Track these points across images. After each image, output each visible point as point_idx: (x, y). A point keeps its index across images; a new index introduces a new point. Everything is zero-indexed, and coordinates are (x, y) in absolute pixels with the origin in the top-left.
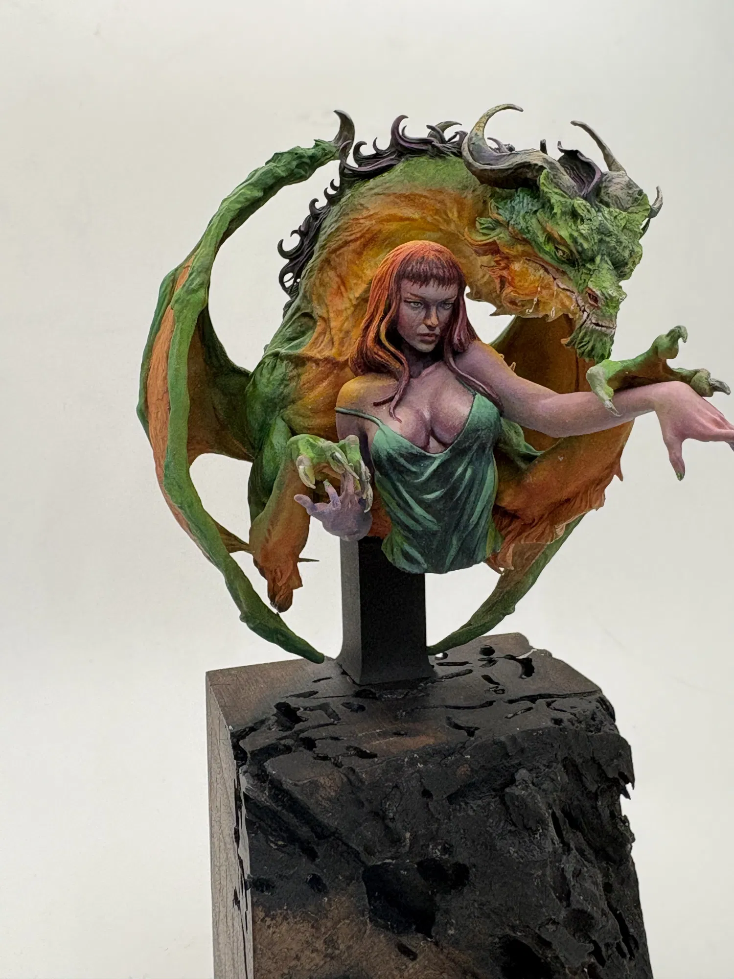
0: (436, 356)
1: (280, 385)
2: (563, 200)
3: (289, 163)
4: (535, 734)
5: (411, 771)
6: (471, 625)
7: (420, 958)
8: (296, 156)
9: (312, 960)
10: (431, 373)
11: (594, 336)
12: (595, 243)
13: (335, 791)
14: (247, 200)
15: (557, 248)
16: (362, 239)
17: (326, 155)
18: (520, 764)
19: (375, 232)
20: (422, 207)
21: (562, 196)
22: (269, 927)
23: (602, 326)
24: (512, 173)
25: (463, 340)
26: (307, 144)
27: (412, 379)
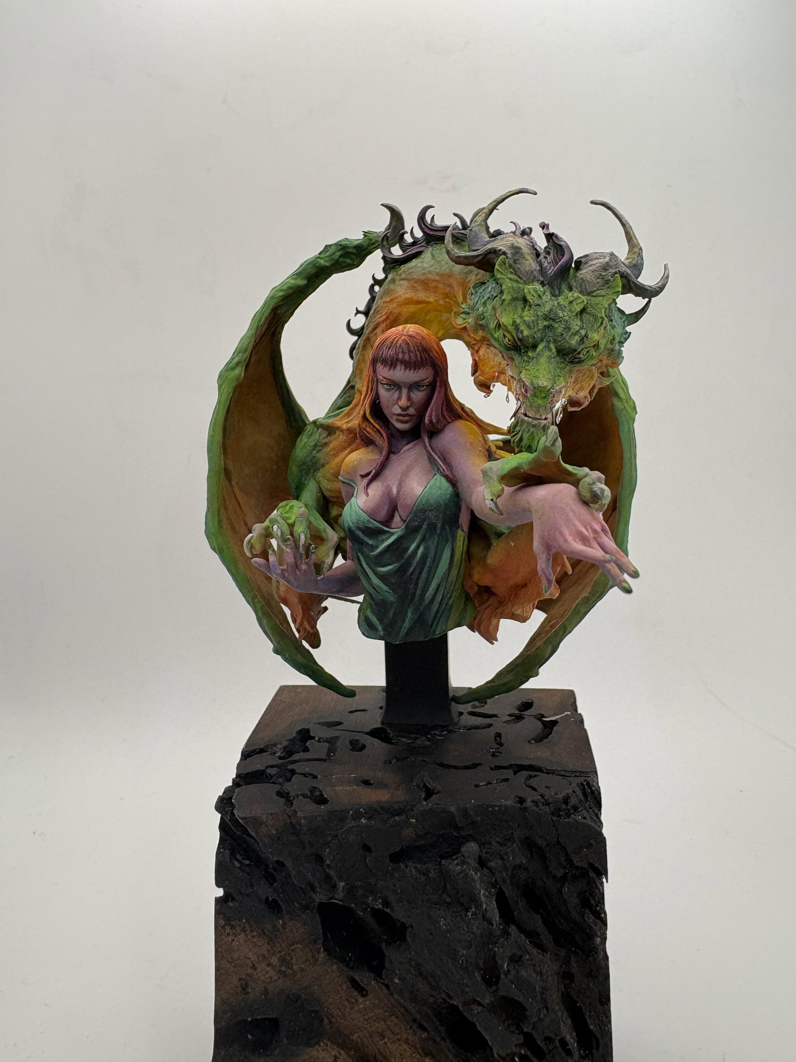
0: (413, 434)
1: (313, 450)
2: (515, 285)
3: (334, 253)
4: (490, 809)
5: (353, 824)
6: (494, 682)
7: (370, 996)
8: (341, 247)
9: (267, 973)
10: (408, 450)
11: (524, 426)
12: (538, 330)
13: (277, 830)
14: (290, 288)
15: (504, 336)
16: (388, 321)
17: (373, 244)
18: (471, 836)
19: (396, 315)
20: (435, 290)
21: (517, 281)
22: (229, 934)
23: (529, 417)
24: (483, 259)
25: (434, 421)
26: (356, 236)
27: (391, 455)
